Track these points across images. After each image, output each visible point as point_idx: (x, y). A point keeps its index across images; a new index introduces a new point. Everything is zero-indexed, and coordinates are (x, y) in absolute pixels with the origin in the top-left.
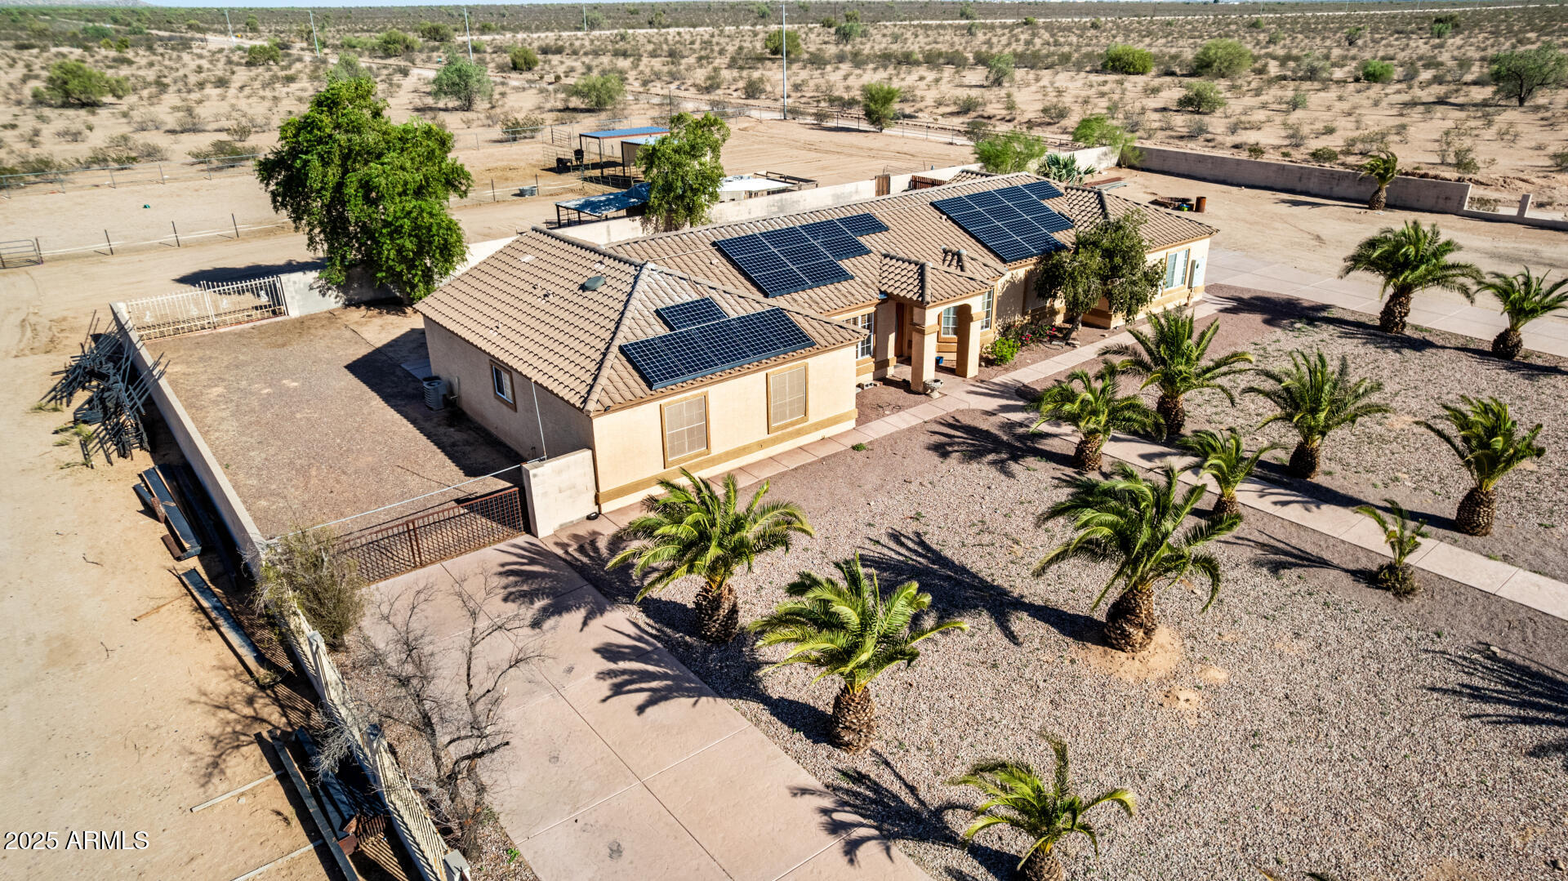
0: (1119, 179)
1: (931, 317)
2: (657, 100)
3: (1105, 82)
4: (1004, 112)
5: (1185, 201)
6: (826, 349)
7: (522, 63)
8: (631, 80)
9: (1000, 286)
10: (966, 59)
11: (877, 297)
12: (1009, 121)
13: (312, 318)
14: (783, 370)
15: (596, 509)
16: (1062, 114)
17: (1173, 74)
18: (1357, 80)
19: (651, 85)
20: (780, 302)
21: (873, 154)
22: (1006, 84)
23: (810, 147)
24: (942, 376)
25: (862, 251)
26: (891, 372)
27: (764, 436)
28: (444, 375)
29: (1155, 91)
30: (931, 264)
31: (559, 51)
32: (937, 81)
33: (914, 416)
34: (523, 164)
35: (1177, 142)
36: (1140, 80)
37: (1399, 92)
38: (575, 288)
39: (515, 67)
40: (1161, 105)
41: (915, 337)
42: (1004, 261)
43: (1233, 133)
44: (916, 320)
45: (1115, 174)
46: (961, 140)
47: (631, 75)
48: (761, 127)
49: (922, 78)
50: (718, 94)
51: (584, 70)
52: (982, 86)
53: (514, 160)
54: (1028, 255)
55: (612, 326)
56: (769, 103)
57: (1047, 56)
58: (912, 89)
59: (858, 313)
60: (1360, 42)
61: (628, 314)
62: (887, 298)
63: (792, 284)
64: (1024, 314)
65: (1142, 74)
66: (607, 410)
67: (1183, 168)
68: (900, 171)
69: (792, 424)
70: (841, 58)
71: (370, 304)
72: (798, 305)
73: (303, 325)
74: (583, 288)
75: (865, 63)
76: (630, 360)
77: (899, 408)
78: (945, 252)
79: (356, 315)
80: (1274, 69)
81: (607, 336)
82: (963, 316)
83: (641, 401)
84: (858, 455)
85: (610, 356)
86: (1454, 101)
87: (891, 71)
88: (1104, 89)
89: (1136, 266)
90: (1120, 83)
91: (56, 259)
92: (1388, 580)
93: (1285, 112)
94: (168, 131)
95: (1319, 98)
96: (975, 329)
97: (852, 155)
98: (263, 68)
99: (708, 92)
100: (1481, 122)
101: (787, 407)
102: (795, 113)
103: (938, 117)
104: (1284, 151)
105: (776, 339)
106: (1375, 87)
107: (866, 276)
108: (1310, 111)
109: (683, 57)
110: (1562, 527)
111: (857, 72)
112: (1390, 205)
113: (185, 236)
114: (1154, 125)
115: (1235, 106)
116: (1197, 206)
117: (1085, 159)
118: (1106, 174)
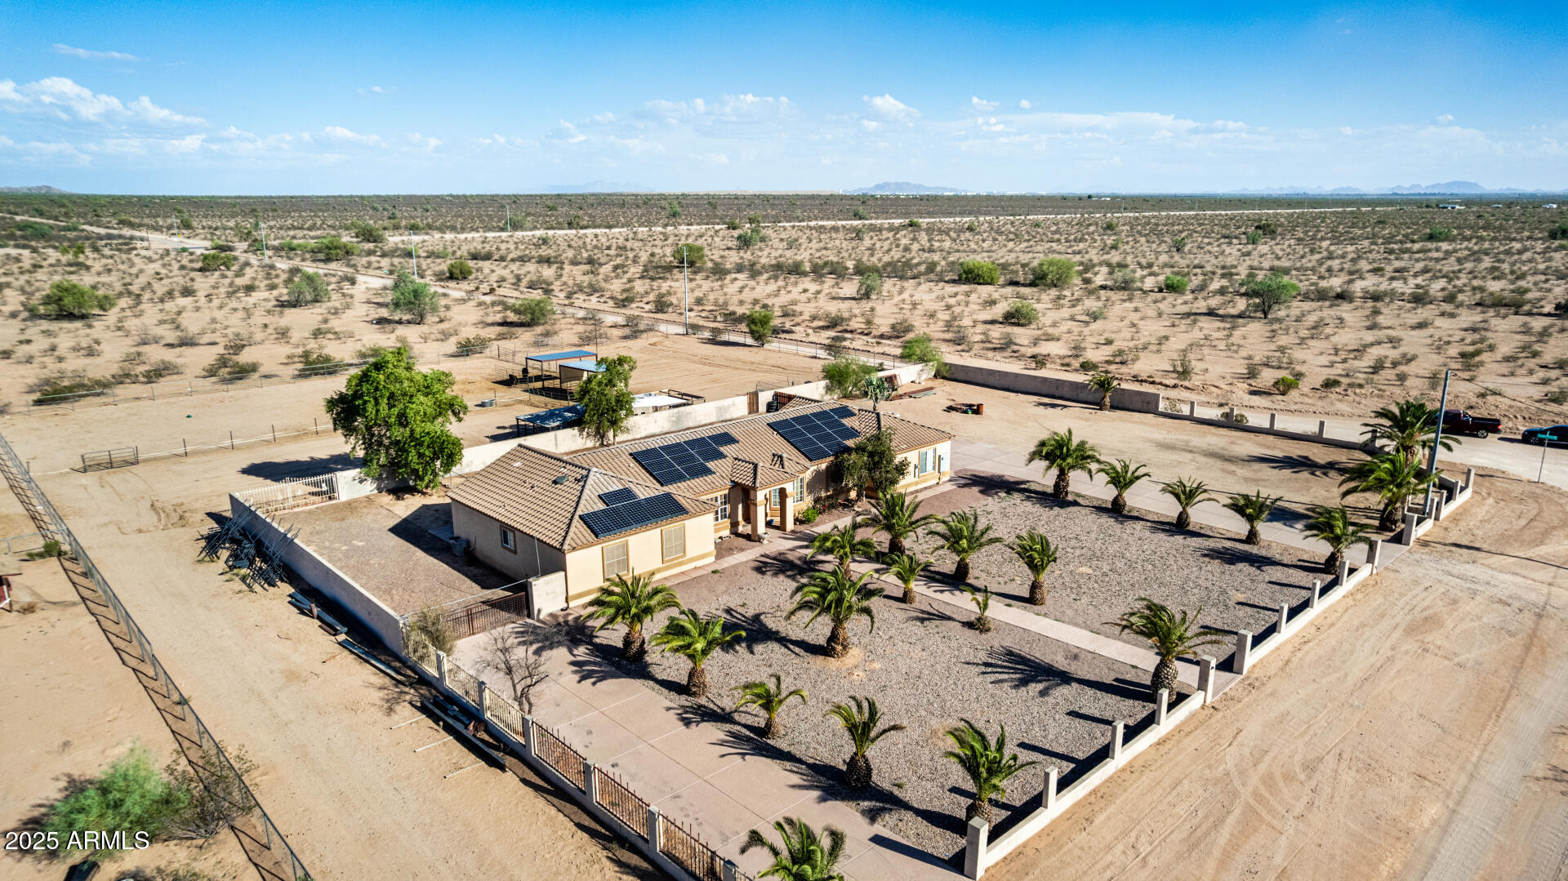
0: (932, 388)
1: (760, 496)
2: (581, 314)
3: (956, 294)
4: (863, 326)
5: (971, 406)
6: (695, 515)
7: (456, 274)
8: (556, 293)
9: (808, 475)
10: (847, 269)
11: (729, 484)
12: (866, 335)
13: (355, 501)
14: (672, 527)
15: (566, 605)
16: (909, 329)
17: (1016, 284)
18: (1161, 290)
19: (576, 296)
20: (670, 489)
21: (753, 367)
22: (873, 297)
23: (705, 361)
24: (770, 531)
25: (722, 456)
26: (741, 529)
27: (659, 565)
28: (463, 536)
29: (993, 303)
30: (761, 464)
31: (487, 257)
32: (818, 292)
33: (753, 553)
34: (477, 378)
35: (990, 354)
36: (984, 291)
37: (1186, 303)
38: (550, 482)
39: (452, 277)
40: (989, 318)
41: (752, 507)
42: (811, 460)
43: (1035, 345)
44: (752, 497)
45: (930, 384)
46: (822, 353)
47: (556, 286)
48: (667, 343)
49: (805, 291)
50: (633, 310)
51: (514, 281)
52: (854, 299)
53: (471, 374)
54: (827, 455)
55: (574, 504)
56: (674, 317)
57: (919, 264)
58: (794, 303)
59: (718, 494)
60: (1186, 249)
61: (583, 498)
62: (735, 485)
63: (680, 478)
64: (828, 490)
65: (990, 284)
66: (574, 549)
67: (980, 379)
68: (766, 388)
69: (677, 558)
70: (739, 269)
72: (680, 491)
73: (351, 506)
74: (555, 482)
75: (760, 273)
76: (585, 523)
77: (742, 550)
78: (774, 455)
79: (388, 498)
80: (1099, 280)
81: (572, 510)
82: (783, 494)
83: (591, 545)
84: (716, 576)
85: (575, 521)
86: (1221, 312)
87: (781, 283)
88: (952, 301)
89: (890, 462)
90: (968, 294)
91: (146, 461)
92: (977, 625)
93: (1087, 323)
94: (168, 345)
95: (1120, 308)
96: (789, 502)
97: (737, 369)
98: (217, 273)
99: (624, 306)
100: (1225, 333)
101: (673, 550)
102: (695, 328)
103: (810, 331)
104: (1067, 360)
105: (667, 509)
106: (1171, 297)
107: (723, 471)
108: (1105, 322)
109: (601, 265)
110: (1085, 600)
111: (752, 283)
112: (1114, 407)
113: (236, 442)
114: (978, 338)
115: (1046, 320)
116: (977, 410)
117: (908, 374)
118: (924, 385)
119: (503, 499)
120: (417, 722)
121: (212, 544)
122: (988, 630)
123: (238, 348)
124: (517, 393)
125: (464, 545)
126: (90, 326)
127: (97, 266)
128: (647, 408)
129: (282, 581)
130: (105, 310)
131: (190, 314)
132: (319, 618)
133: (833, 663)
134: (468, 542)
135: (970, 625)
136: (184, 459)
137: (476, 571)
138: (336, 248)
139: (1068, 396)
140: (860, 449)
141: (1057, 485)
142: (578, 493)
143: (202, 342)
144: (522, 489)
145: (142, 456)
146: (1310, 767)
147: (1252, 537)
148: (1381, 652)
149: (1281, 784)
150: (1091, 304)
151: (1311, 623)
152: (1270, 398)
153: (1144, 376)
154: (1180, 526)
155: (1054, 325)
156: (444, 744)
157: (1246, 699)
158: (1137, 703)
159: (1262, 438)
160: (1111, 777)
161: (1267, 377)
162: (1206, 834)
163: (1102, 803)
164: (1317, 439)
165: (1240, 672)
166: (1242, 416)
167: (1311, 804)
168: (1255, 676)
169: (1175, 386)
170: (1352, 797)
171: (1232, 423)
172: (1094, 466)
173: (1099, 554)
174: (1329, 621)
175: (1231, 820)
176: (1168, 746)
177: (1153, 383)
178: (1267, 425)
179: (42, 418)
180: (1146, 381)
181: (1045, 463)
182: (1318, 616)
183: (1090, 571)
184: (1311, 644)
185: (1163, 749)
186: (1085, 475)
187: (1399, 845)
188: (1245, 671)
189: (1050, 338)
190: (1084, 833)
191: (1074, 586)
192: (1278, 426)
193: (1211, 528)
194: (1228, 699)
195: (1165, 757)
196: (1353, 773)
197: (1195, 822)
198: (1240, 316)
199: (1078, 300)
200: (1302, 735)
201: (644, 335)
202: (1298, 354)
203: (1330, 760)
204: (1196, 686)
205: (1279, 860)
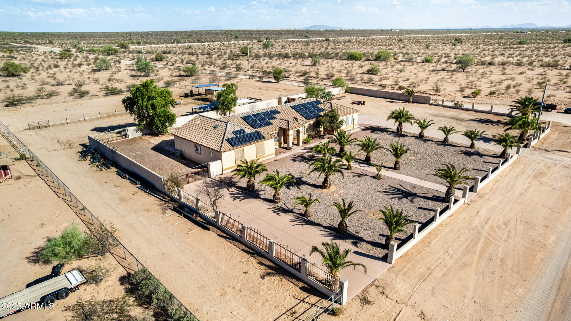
0: (345, 96)
1: (291, 132)
2: (208, 72)
3: (348, 64)
4: (315, 75)
5: (360, 102)
6: (268, 139)
7: (159, 59)
8: (197, 65)
9: (307, 125)
10: (306, 55)
11: (278, 128)
12: (317, 78)
13: (135, 138)
14: (259, 144)
15: (222, 173)
16: (333, 76)
17: (369, 60)
18: (423, 62)
19: (205, 66)
20: (257, 130)
21: (277, 90)
22: (317, 65)
23: (258, 88)
24: (294, 146)
25: (275, 118)
26: (282, 145)
28: (178, 149)
29: (362, 67)
30: (290, 121)
31: (169, 53)
32: (296, 64)
33: (288, 154)
35: (364, 84)
36: (358, 63)
37: (433, 66)
38: (212, 128)
39: (157, 60)
40: (362, 72)
41: (287, 137)
42: (308, 120)
43: (380, 81)
44: (287, 133)
45: (344, 95)
46: (302, 85)
47: (197, 62)
48: (242, 82)
49: (291, 63)
50: (227, 70)
51: (181, 61)
52: (310, 66)
54: (313, 118)
55: (223, 135)
56: (243, 73)
57: (332, 53)
58: (288, 67)
59: (274, 132)
60: (430, 48)
61: (226, 133)
62: (281, 129)
63: (260, 126)
64: (313, 132)
65: (360, 60)
66: (225, 151)
67: (362, 93)
68: (285, 96)
69: (261, 155)
70: (265, 56)
71: (149, 135)
72: (261, 130)
73: (134, 140)
74: (214, 128)
75: (273, 57)
76: (228, 142)
77: (284, 153)
78: (294, 118)
79: (147, 137)
80: (400, 58)
81: (222, 137)
82: (298, 132)
83: (231, 150)
84: (276, 162)
85: (224, 141)
86: (447, 69)
87: (281, 60)
88: (347, 66)
89: (337, 120)
90: (352, 64)
91: (53, 126)
92: (377, 177)
93: (398, 73)
94: (52, 85)
95: (409, 69)
96: (301, 135)
97: (270, 90)
98: (66, 60)
99: (224, 69)
100: (450, 76)
101: (260, 152)
102: (253, 76)
103: (296, 77)
104: (393, 86)
105: (257, 137)
106: (427, 64)
107: (276, 124)
108: (405, 73)
109: (212, 55)
110: (414, 168)
111: (271, 61)
112: (413, 102)
113: (86, 118)
114: (358, 79)
115: (384, 72)
116: (363, 103)
117: (335, 91)
118: (341, 95)
119: (194, 134)
120: (173, 214)
121: (84, 154)
122: (381, 179)
123: (80, 85)
124: (190, 100)
125: (180, 152)
126: (21, 79)
127: (19, 57)
128: (241, 103)
129: (112, 167)
130: (25, 73)
131: (59, 74)
132: (129, 179)
133: (325, 191)
134: (181, 151)
135: (374, 177)
136: (67, 125)
137: (186, 162)
138: (111, 50)
139: (396, 98)
140: (326, 115)
141: (398, 129)
142: (224, 131)
143: (65, 84)
144: (202, 130)
145: (51, 124)
146: (506, 224)
147: (472, 146)
148: (525, 185)
149: (497, 230)
150: (398, 67)
151: (499, 175)
152: (470, 99)
153: (422, 91)
154: (445, 142)
155: (386, 74)
156: (185, 222)
157: (479, 201)
158: (440, 203)
159: (469, 112)
160: (435, 228)
161: (468, 92)
162: (473, 247)
163: (433, 237)
164: (490, 112)
165: (476, 192)
166: (462, 104)
167: (508, 236)
168: (481, 193)
169: (434, 95)
170: (523, 234)
171: (458, 107)
172: (413, 121)
173: (417, 152)
174: (505, 174)
175: (481, 242)
176: (454, 217)
177: (426, 94)
178: (471, 107)
179: (9, 111)
180: (424, 93)
181: (394, 120)
182: (501, 173)
183: (415, 158)
184: (499, 182)
185: (452, 218)
186: (410, 124)
187: (542, 249)
188: (477, 191)
189: (386, 79)
190: (428, 248)
191: (410, 163)
192: (475, 108)
193: (456, 143)
194: (472, 201)
195: (453, 221)
196: (522, 225)
197: (468, 243)
198: (454, 71)
199: (393, 66)
200: (501, 213)
201: (234, 79)
202: (478, 83)
203: (513, 222)
204: (461, 196)
205: (500, 255)
